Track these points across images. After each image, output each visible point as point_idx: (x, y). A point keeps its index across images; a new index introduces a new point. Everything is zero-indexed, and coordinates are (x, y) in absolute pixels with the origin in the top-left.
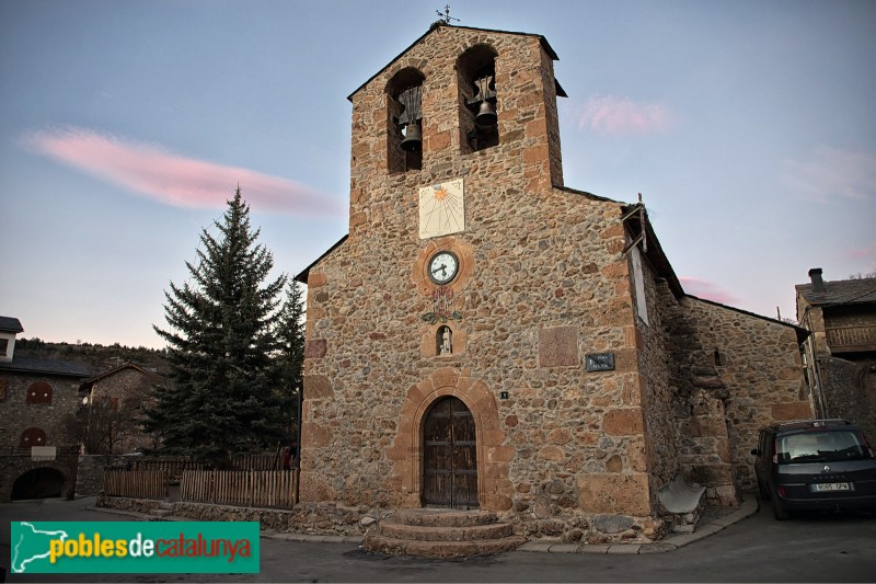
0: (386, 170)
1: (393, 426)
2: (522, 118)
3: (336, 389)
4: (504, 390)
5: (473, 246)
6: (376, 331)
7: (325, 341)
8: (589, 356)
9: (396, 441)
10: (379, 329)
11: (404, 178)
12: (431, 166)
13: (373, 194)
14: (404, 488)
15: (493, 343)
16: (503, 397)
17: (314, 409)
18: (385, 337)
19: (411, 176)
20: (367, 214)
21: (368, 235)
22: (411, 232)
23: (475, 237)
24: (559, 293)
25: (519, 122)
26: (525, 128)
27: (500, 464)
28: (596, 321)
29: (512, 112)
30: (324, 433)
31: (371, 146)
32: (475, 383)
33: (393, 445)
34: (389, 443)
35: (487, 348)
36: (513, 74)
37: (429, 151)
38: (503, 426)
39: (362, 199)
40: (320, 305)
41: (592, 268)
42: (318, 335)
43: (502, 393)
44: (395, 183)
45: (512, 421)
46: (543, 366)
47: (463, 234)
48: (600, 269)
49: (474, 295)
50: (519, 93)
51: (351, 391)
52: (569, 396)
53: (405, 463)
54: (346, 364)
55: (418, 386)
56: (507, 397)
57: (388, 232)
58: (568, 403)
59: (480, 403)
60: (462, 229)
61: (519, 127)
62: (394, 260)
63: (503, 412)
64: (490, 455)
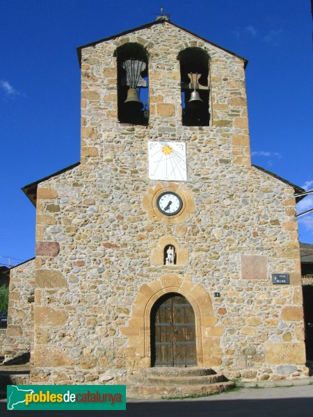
0: (116, 119)
1: (127, 312)
2: (230, 113)
3: (70, 282)
4: (216, 291)
5: (194, 193)
6: (109, 241)
7: (58, 244)
8: (274, 275)
9: (130, 322)
10: (113, 240)
11: (133, 130)
12: (158, 127)
13: (104, 136)
14: (137, 354)
15: (209, 260)
16: (216, 296)
17: (47, 297)
18: (119, 247)
19: (139, 129)
20: (99, 150)
21: (99, 166)
22: (140, 172)
23: (196, 186)
24: (255, 234)
25: (229, 115)
26: (233, 120)
27: (214, 338)
28: (278, 254)
29: (224, 107)
30: (59, 314)
31: (102, 96)
32: (195, 285)
33: (127, 325)
34: (124, 323)
35: (204, 263)
36: (225, 80)
37: (156, 115)
38: (216, 314)
39: (94, 137)
40: (52, 214)
41: (276, 222)
42: (50, 238)
43: (216, 293)
44: (126, 131)
45: (223, 311)
46: (244, 278)
47: (185, 182)
48: (281, 223)
49: (194, 227)
50: (229, 94)
51: (86, 284)
52: (261, 298)
53: (138, 337)
54: (81, 264)
55: (148, 284)
56: (219, 296)
57: (119, 169)
58: (260, 302)
59: (199, 299)
60: (185, 179)
61: (228, 118)
62: (125, 191)
63: (216, 305)
64: (206, 333)
